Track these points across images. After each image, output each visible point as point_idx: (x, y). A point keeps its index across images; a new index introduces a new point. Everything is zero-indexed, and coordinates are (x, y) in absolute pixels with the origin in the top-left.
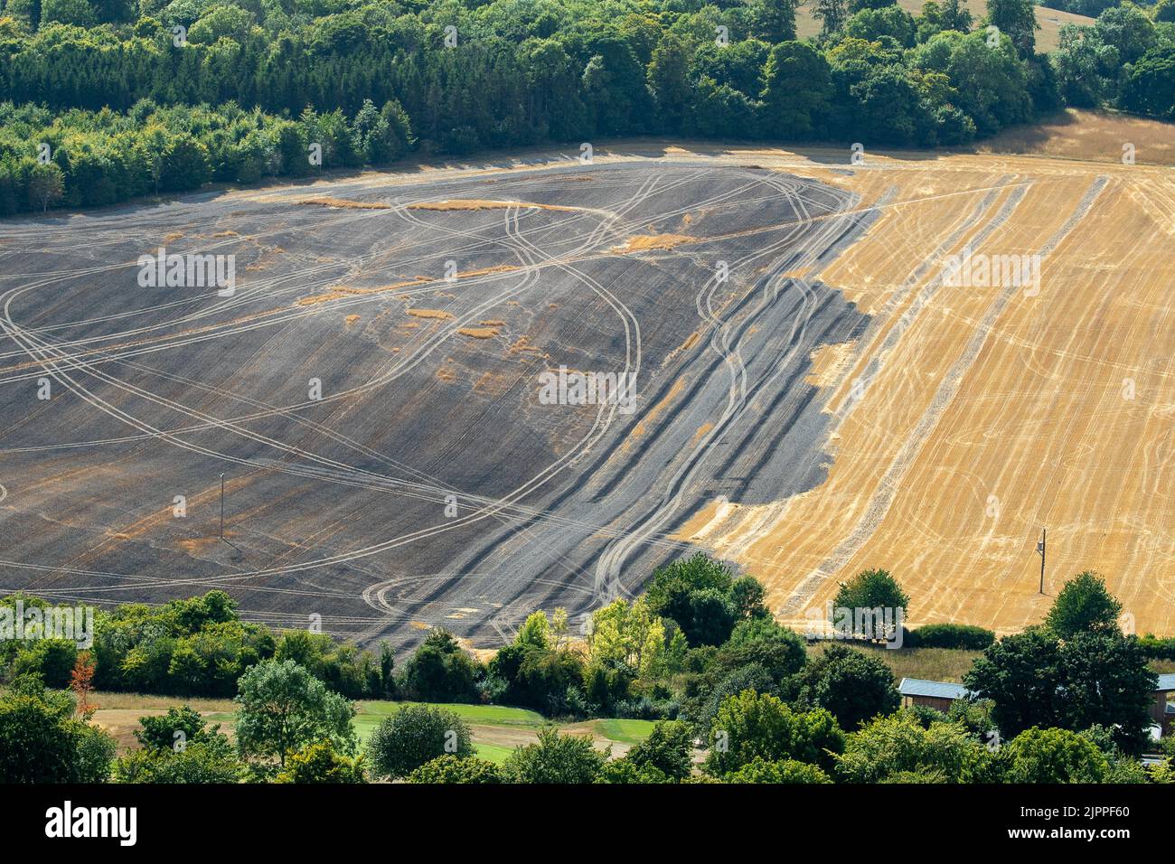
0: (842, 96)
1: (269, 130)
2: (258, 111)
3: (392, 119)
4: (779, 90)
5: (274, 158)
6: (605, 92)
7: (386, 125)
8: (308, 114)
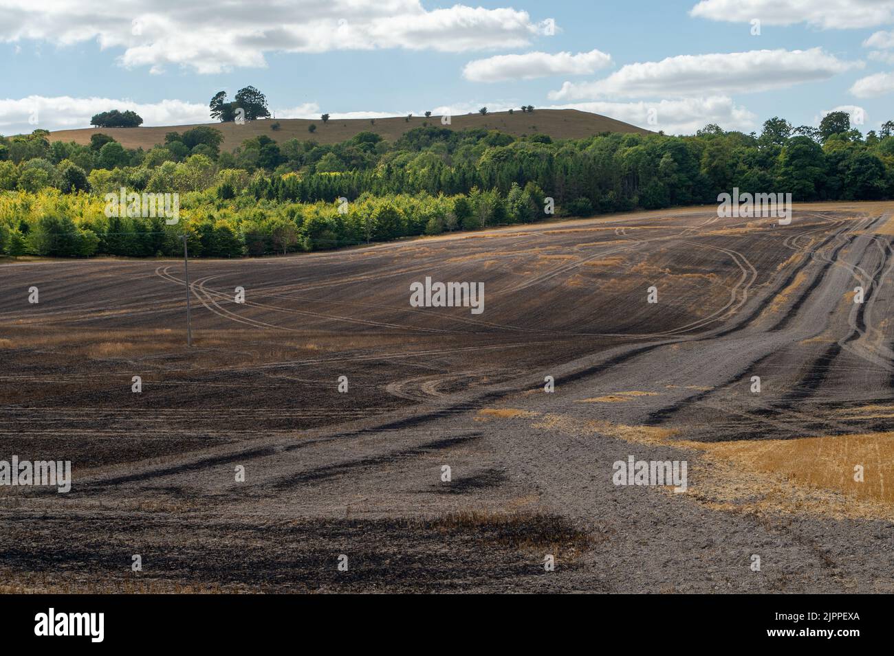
0: (833, 171)
1: (447, 203)
2: (441, 195)
3: (532, 194)
4: (792, 167)
5: (451, 218)
6: (675, 176)
7: (528, 196)
8: (475, 191)
